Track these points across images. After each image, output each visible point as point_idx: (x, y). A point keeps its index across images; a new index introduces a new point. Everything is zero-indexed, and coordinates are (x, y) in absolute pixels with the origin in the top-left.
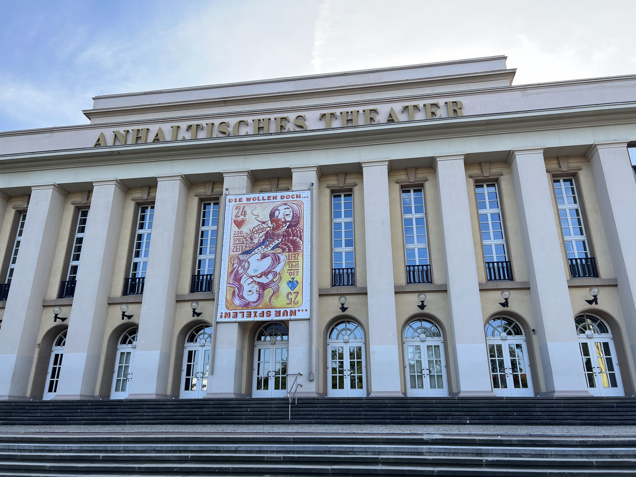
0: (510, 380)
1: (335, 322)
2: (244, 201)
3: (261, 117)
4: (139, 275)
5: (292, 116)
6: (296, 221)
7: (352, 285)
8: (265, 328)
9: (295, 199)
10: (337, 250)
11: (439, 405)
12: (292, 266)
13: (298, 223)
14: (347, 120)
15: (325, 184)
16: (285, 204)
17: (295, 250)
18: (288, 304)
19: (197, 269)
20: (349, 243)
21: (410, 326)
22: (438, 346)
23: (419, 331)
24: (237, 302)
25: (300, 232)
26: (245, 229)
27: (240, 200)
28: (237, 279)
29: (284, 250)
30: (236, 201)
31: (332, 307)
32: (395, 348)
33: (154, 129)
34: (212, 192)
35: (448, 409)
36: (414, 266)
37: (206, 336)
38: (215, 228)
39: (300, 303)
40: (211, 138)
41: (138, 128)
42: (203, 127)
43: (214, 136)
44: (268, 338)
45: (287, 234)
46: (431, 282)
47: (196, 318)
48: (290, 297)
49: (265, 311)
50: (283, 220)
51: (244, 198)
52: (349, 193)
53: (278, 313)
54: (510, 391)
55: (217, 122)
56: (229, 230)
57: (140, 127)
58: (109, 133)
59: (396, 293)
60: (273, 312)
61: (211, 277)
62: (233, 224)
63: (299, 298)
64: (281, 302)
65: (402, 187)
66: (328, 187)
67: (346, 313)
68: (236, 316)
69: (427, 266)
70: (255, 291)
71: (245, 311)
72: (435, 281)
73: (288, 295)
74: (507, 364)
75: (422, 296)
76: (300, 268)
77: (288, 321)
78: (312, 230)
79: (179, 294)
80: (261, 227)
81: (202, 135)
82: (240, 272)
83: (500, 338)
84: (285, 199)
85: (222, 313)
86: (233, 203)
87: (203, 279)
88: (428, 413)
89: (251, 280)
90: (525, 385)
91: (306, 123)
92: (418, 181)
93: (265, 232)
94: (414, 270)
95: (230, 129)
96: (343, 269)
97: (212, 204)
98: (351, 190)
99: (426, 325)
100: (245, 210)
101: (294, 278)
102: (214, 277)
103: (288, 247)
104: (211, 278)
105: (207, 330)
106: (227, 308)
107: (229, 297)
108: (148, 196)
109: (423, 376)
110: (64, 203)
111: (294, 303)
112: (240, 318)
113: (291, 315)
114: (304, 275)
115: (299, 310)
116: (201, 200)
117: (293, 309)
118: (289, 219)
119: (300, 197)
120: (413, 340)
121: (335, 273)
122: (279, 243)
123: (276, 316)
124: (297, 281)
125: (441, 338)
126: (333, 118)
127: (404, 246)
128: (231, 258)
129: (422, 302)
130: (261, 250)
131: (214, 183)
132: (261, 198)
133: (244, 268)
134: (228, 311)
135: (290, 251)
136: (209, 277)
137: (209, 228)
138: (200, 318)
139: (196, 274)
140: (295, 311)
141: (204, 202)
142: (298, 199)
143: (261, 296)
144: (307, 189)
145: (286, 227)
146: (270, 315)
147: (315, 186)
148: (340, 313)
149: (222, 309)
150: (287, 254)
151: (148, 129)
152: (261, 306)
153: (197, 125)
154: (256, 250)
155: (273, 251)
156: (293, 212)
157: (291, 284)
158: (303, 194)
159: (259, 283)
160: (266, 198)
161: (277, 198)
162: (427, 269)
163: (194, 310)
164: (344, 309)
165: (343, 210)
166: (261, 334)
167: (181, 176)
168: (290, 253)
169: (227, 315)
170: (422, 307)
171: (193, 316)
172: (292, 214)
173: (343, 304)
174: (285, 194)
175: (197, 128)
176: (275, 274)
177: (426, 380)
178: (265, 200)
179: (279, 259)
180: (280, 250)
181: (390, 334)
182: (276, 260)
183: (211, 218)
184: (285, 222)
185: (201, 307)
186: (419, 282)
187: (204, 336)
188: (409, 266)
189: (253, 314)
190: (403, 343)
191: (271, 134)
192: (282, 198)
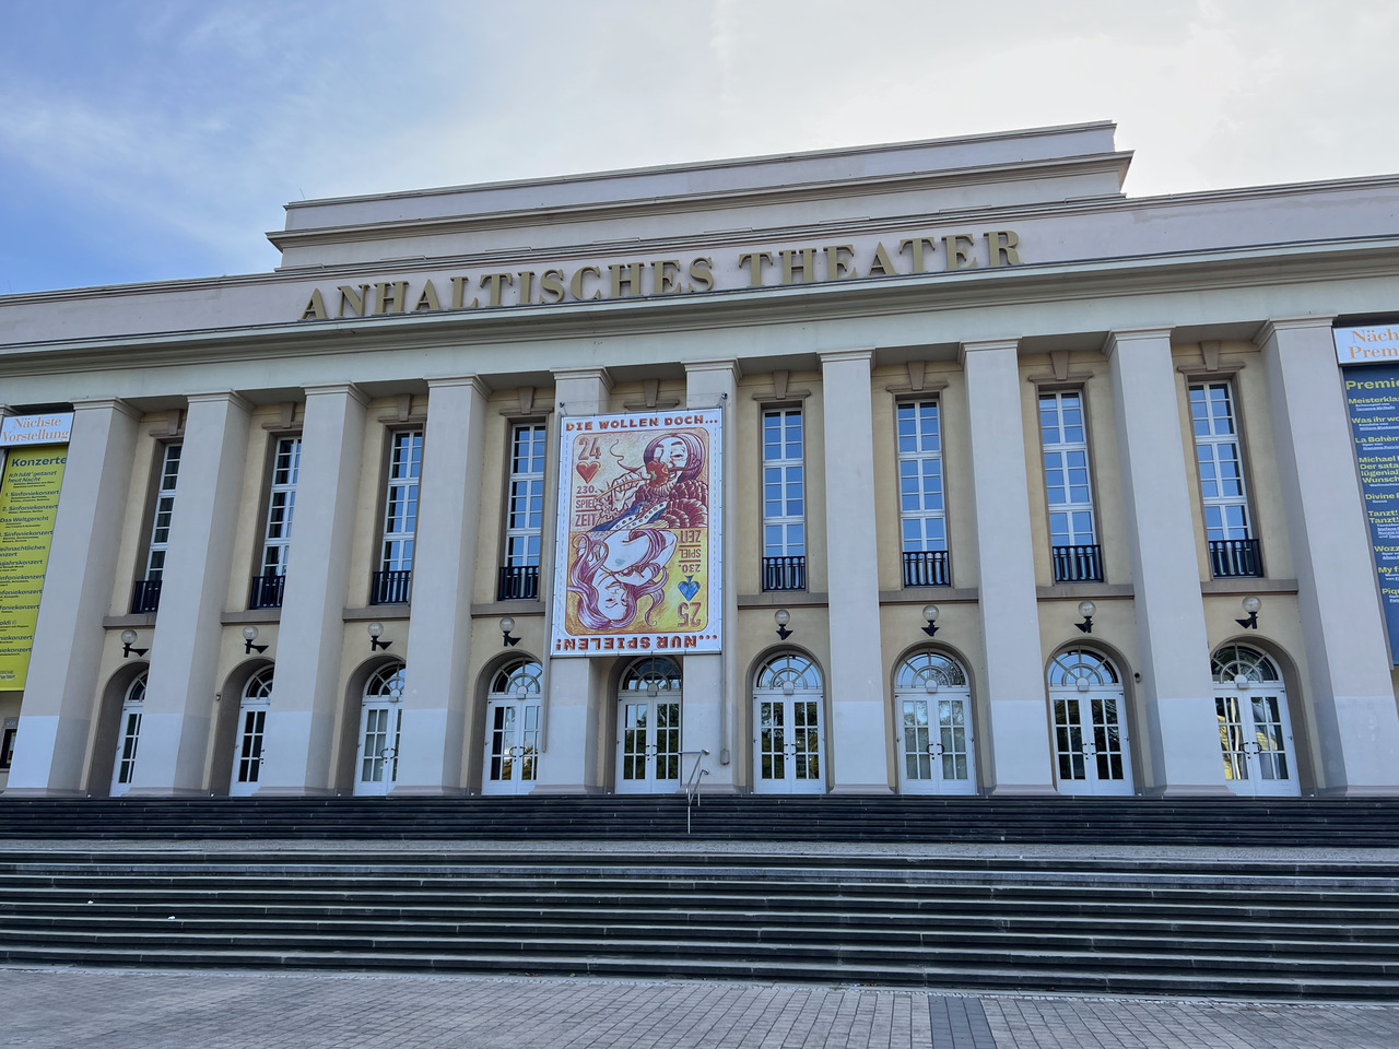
0: (1091, 765)
1: (769, 657)
2: (596, 428)
3: (625, 260)
4: (398, 564)
5: (685, 259)
6: (694, 470)
7: (800, 588)
8: (637, 666)
9: (693, 425)
10: (774, 520)
11: (955, 809)
12: (688, 554)
13: (698, 473)
14: (793, 268)
15: (749, 394)
16: (674, 435)
17: (692, 525)
18: (682, 625)
19: (507, 556)
20: (794, 508)
21: (909, 665)
22: (960, 703)
23: (926, 674)
24: (587, 620)
25: (703, 490)
26: (599, 483)
27: (588, 426)
28: (586, 577)
29: (672, 524)
30: (579, 429)
31: (763, 629)
32: (877, 707)
33: (418, 281)
34: (532, 406)
35: (971, 817)
36: (917, 553)
37: (528, 680)
38: (539, 476)
39: (703, 623)
40: (530, 306)
41: (386, 281)
42: (512, 279)
43: (536, 300)
44: (643, 685)
45: (677, 493)
46: (949, 585)
47: (510, 648)
48: (684, 611)
49: (639, 637)
50: (670, 466)
51: (596, 422)
52: (795, 408)
53: (663, 642)
54: (1091, 786)
55: (540, 269)
56: (569, 485)
57: (390, 279)
58: (330, 289)
59: (881, 604)
60: (653, 639)
61: (534, 570)
62: (576, 472)
63: (702, 613)
64: (667, 620)
65: (898, 398)
66: (755, 399)
67: (789, 640)
68: (585, 646)
69: (942, 553)
70: (619, 600)
71: (602, 637)
72: (956, 583)
73: (681, 607)
74: (1088, 736)
75: (931, 612)
76: (703, 558)
77: (681, 656)
78: (724, 486)
79: (476, 603)
80: (629, 478)
81: (511, 297)
82: (591, 564)
83: (1076, 688)
84: (674, 425)
85: (560, 641)
86: (575, 432)
87: (520, 574)
88: (933, 823)
89: (611, 579)
90: (1118, 775)
91: (712, 272)
92: (927, 388)
93: (636, 489)
94: (917, 559)
95: (566, 285)
96: (783, 558)
97: (532, 429)
98: (799, 404)
99: (937, 661)
100: (597, 445)
101: (691, 577)
102: (540, 570)
103: (680, 518)
104: (534, 573)
105: (531, 669)
106: (569, 630)
107: (572, 611)
108: (409, 414)
109: (931, 757)
110: (248, 427)
111: (693, 623)
112: (592, 651)
113: (687, 646)
114: (710, 572)
115: (701, 637)
116: (511, 422)
117: (690, 635)
118: (681, 463)
119: (701, 422)
120: (913, 690)
121: (768, 565)
122: (664, 510)
123: (660, 646)
124: (697, 583)
125: (966, 688)
126: (765, 264)
127: (899, 513)
128: (573, 538)
129: (931, 622)
130: (630, 523)
131: (535, 390)
132: (627, 423)
133: (597, 556)
134: (571, 637)
135: (683, 525)
136: (531, 571)
137: (527, 476)
138: (517, 647)
139: (506, 565)
140: (695, 637)
141: (517, 425)
142: (699, 425)
143: (630, 610)
144: (715, 405)
145: (676, 480)
146: (648, 645)
147: (730, 400)
148: (777, 640)
149: (560, 632)
150: (678, 531)
151: (406, 284)
152: (630, 629)
153: (501, 276)
154: (620, 523)
155: (652, 526)
156: (689, 451)
157: (686, 589)
158: (707, 416)
159: (626, 585)
160: (636, 422)
161: (659, 422)
162: (943, 559)
163: (507, 633)
164: (784, 633)
165: (783, 443)
166: (631, 676)
167: (474, 377)
168: (684, 530)
169: (570, 644)
170: (931, 630)
171: (506, 645)
172: (686, 455)
173: (782, 626)
174: (673, 414)
175: (501, 281)
176: (657, 569)
177: (936, 765)
178: (635, 426)
179: (664, 541)
180: (664, 524)
181: (870, 682)
182: (658, 542)
183: (530, 457)
184: (674, 470)
185: (519, 627)
186: (927, 584)
187: (523, 681)
188: (909, 554)
189: (616, 644)
190: (894, 697)
191: (646, 299)
192: (667, 424)
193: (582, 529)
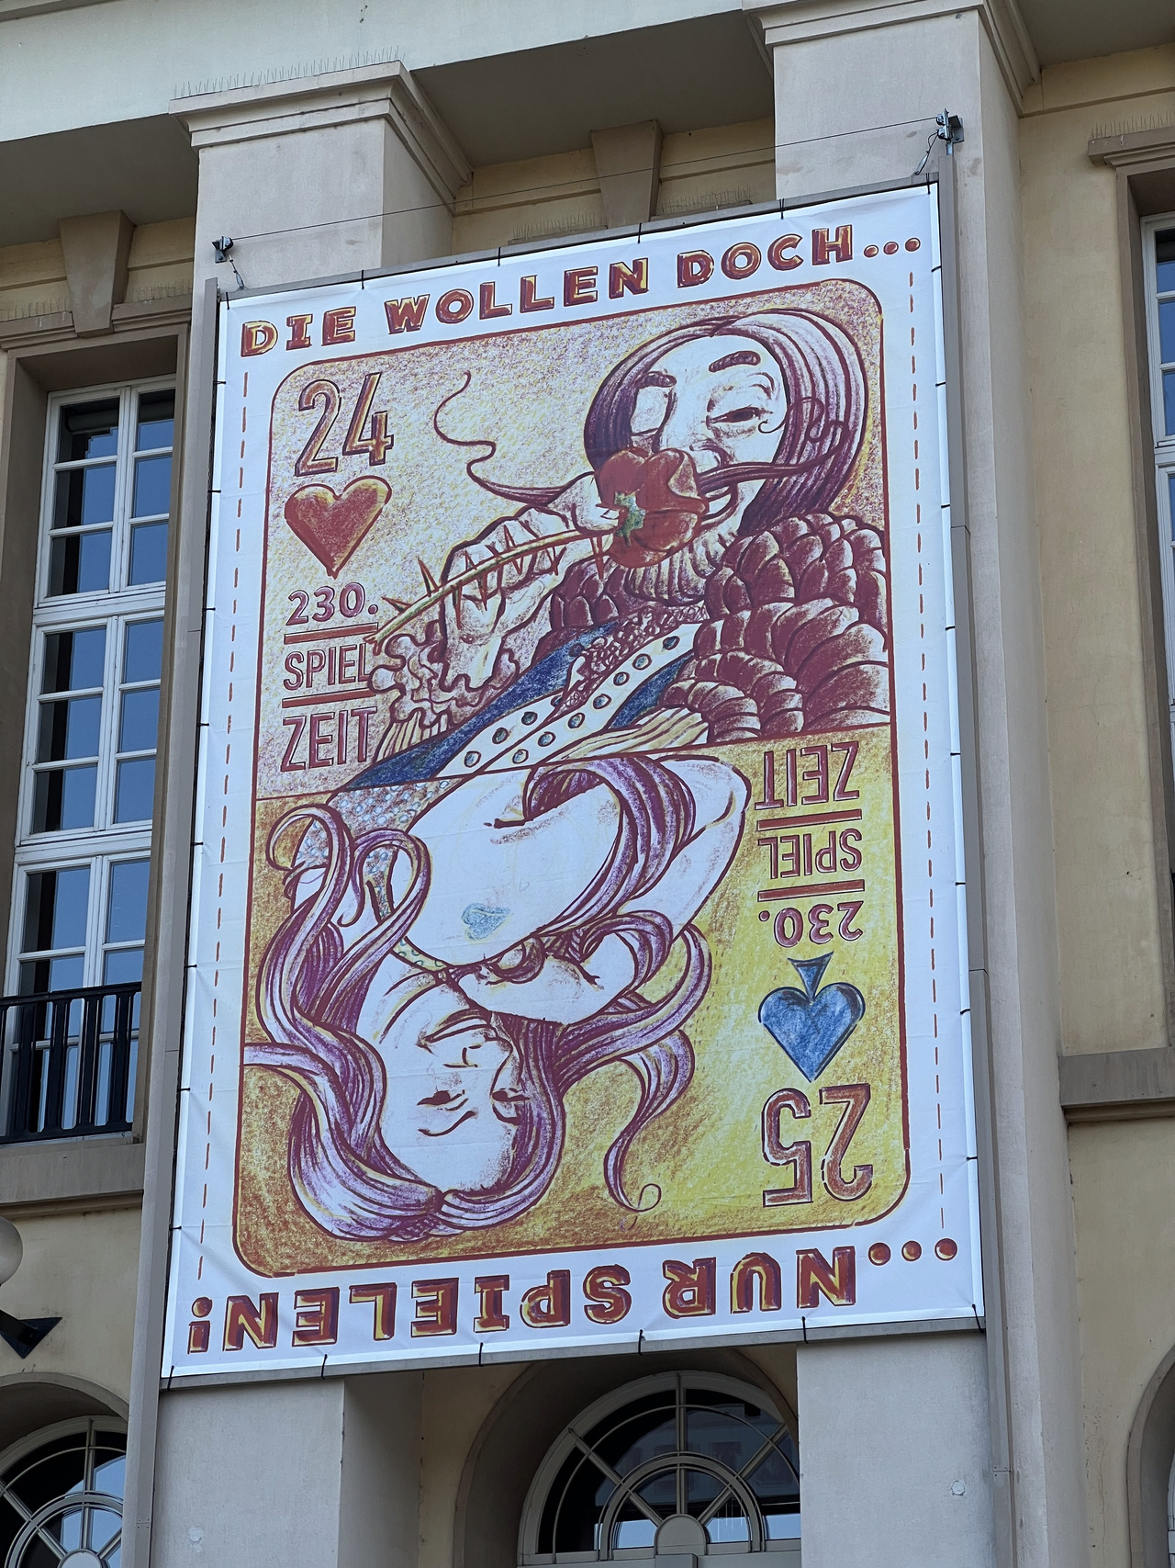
2: (371, 332)
6: (818, 467)
9: (807, 272)
12: (803, 857)
13: (838, 480)
15: (1075, 135)
16: (721, 326)
17: (819, 718)
19: (16, 952)
24: (334, 1198)
25: (862, 553)
26: (384, 570)
27: (336, 327)
28: (330, 995)
29: (721, 723)
30: (298, 342)
34: (119, 297)
39: (886, 1179)
45: (742, 584)
48: (791, 1130)
49: (579, 1265)
50: (707, 461)
51: (369, 304)
53: (693, 1287)
56: (254, 591)
60: (646, 1270)
61: (124, 1010)
62: (283, 532)
63: (878, 1135)
64: (712, 1177)
66: (1100, 161)
68: (323, 1325)
70: (479, 1098)
73: (772, 1114)
76: (876, 871)
80: (520, 536)
82: (350, 936)
84: (719, 284)
85: (205, 1305)
86: (279, 360)
87: (65, 1028)
89: (443, 1002)
93: (551, 581)
97: (129, 412)
100: (377, 403)
101: (820, 963)
102: (147, 1003)
103: (761, 690)
104: (127, 1019)
106: (252, 1255)
107: (262, 1163)
111: (835, 1184)
112: (357, 1347)
113: (809, 1297)
114: (909, 935)
115: (880, 1252)
116: (38, 380)
117: (826, 1244)
118: (757, 446)
119: (844, 254)
122: (676, 668)
123: (677, 1308)
124: (850, 992)
130: (528, 735)
131: (129, 229)
132: (507, 295)
133: (378, 900)
134: (258, 1286)
135: (773, 725)
136: (110, 1007)
137: (108, 605)
140: (846, 1255)
141: (65, 396)
142: (833, 269)
143: (533, 1142)
144: (906, 172)
145: (734, 522)
146: (622, 1303)
147: (974, 147)
149: (207, 1266)
150: (752, 755)
152: (537, 1228)
154: (483, 743)
155: (628, 742)
156: (791, 387)
157: (796, 1022)
158: (872, 224)
159: (512, 1023)
160: (549, 287)
161: (652, 278)
166: (577, 1496)
168: (780, 747)
169: (252, 1319)
172: (778, 408)
174: (716, 235)
176: (657, 940)
178: (547, 304)
179: (684, 803)
180: (684, 726)
182: (659, 811)
183: (121, 523)
184: (730, 476)
187: (87, 1528)
189: (469, 1305)
193: (312, 781)
